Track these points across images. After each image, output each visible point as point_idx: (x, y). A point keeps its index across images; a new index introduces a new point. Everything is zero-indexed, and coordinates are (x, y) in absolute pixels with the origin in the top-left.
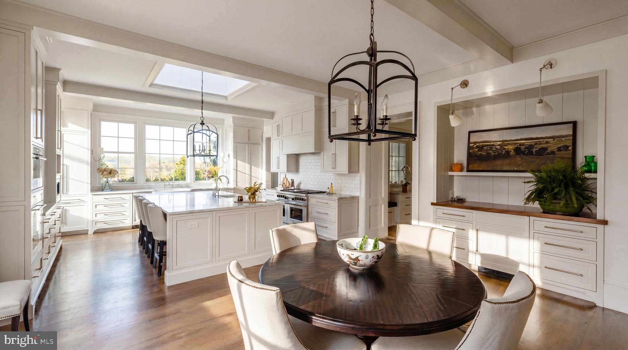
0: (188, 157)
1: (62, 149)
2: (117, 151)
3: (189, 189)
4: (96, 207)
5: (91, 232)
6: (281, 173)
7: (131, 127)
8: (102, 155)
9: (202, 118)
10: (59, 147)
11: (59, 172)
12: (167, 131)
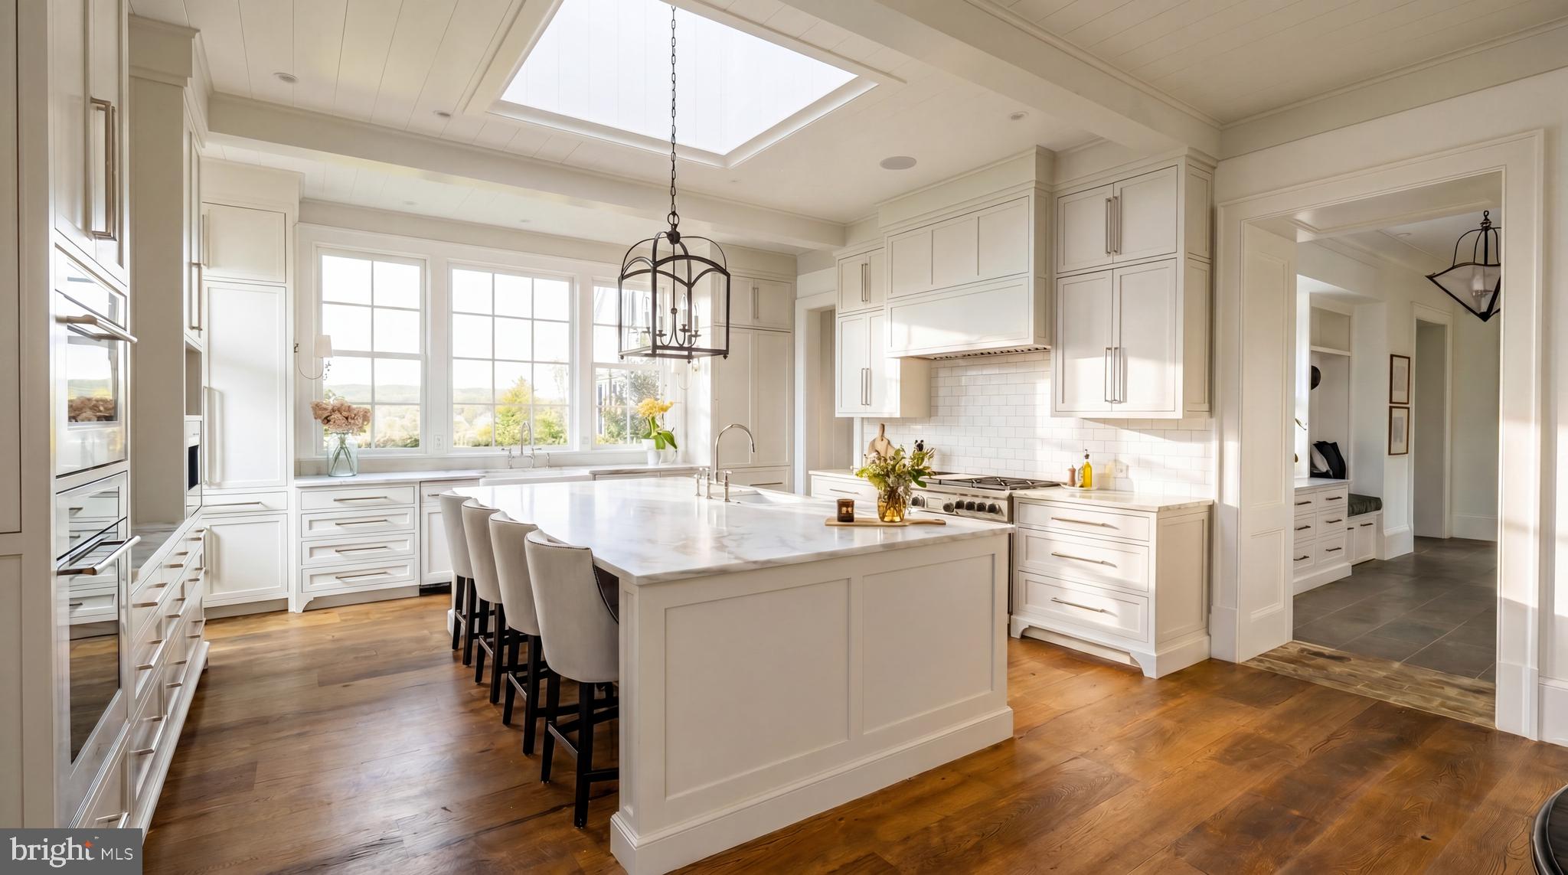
0: (622, 357)
1: (204, 333)
2: (370, 350)
3: (585, 472)
4: (310, 528)
5: (295, 607)
6: (865, 423)
7: (410, 274)
8: (326, 360)
9: (671, 216)
10: (195, 323)
11: (194, 408)
12: (513, 289)
